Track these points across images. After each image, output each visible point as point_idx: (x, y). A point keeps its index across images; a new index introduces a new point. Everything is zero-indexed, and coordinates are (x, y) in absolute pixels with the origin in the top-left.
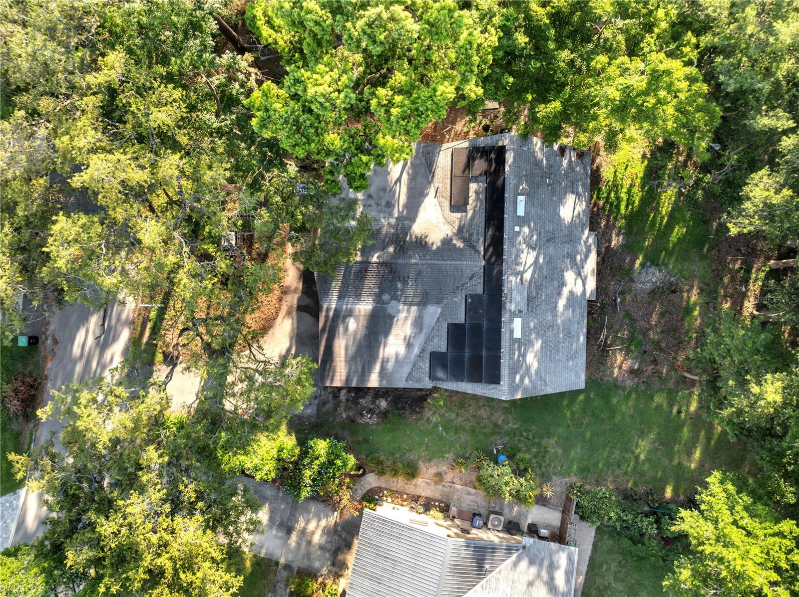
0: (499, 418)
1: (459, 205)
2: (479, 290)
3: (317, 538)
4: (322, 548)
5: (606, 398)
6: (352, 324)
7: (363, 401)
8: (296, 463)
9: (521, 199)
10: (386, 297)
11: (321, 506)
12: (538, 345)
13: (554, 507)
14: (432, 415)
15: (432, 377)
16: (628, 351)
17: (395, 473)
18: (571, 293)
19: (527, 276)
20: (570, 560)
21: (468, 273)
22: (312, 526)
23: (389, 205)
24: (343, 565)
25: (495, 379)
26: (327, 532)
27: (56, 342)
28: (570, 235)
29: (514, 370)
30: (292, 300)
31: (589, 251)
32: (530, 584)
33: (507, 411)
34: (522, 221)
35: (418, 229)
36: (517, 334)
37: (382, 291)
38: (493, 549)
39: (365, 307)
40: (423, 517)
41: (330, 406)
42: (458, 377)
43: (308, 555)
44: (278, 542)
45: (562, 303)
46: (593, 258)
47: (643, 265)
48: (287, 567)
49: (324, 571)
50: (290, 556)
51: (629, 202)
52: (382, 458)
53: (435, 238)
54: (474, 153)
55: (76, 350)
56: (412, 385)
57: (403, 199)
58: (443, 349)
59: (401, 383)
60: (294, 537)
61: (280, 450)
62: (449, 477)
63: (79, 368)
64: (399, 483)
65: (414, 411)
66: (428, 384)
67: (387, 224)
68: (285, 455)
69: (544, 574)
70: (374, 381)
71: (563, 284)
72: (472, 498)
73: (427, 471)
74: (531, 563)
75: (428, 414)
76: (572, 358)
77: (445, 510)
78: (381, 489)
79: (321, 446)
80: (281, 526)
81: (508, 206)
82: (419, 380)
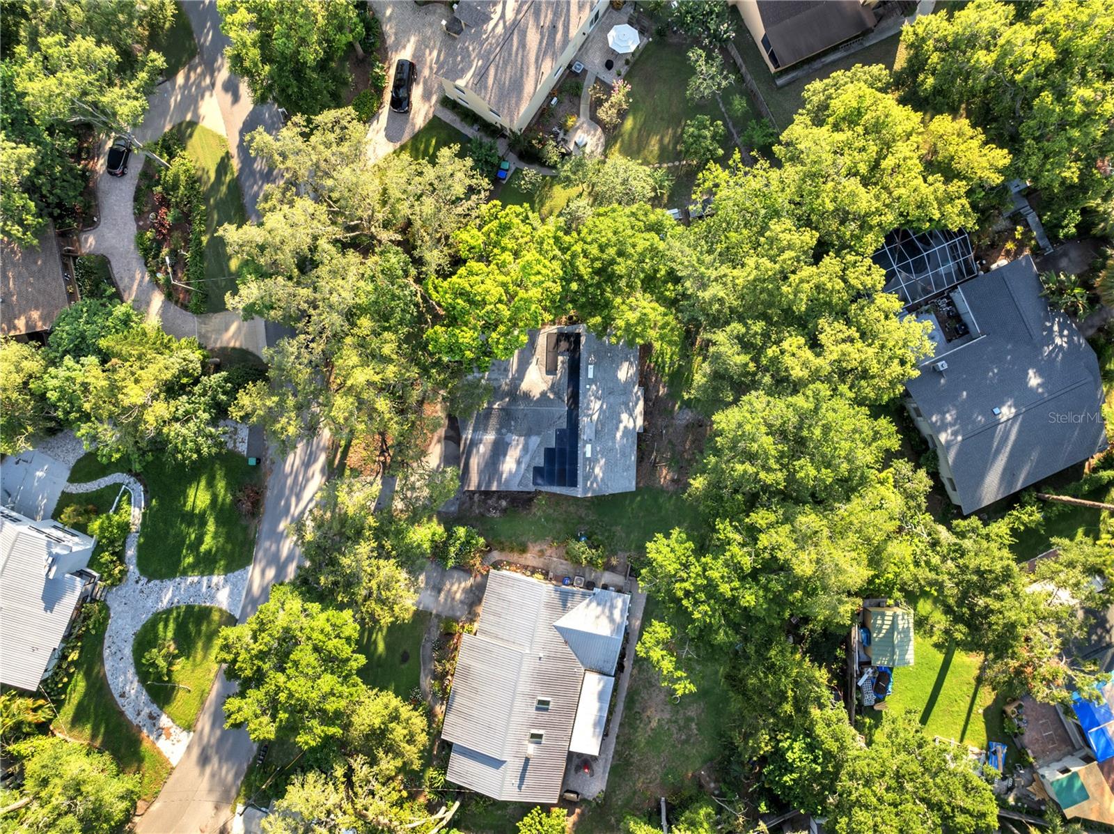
0: (583, 512)
1: (551, 370)
2: (564, 426)
3: (458, 596)
4: (462, 602)
5: (656, 499)
6: (482, 448)
7: (490, 502)
8: (444, 543)
9: (591, 367)
10: (504, 431)
11: (462, 573)
12: (602, 462)
13: (620, 573)
14: (537, 511)
15: (535, 483)
16: (670, 467)
17: (512, 550)
18: (625, 427)
19: (595, 417)
20: (624, 602)
21: (557, 415)
22: (455, 588)
23: (506, 370)
24: (476, 615)
25: (574, 484)
26: (465, 591)
27: (273, 463)
28: (626, 389)
29: (586, 478)
30: (441, 432)
31: (638, 399)
32: (598, 617)
33: (588, 508)
34: (591, 382)
35: (524, 386)
36: (589, 455)
37: (502, 427)
38: (573, 594)
39: (490, 437)
40: (530, 579)
41: (467, 505)
42: (551, 483)
43: (452, 608)
44: (432, 599)
45: (619, 435)
46: (641, 404)
47: (680, 408)
48: (438, 616)
49: (464, 618)
50: (440, 609)
51: (672, 364)
52: (503, 539)
53: (536, 394)
54: (561, 336)
55: (288, 468)
56: (521, 489)
57: (515, 367)
58: (542, 464)
59: (514, 487)
60: (442, 595)
61: (434, 534)
62: (548, 552)
63: (290, 481)
64: (514, 557)
65: (525, 508)
66: (532, 488)
67: (505, 384)
68: (437, 537)
69: (607, 611)
70: (494, 488)
71: (621, 422)
72: (562, 566)
73: (534, 549)
74: (599, 604)
75: (534, 510)
76: (627, 470)
77: (546, 575)
78: (502, 561)
79: (461, 531)
80: (434, 588)
81: (582, 372)
82: (527, 486)
